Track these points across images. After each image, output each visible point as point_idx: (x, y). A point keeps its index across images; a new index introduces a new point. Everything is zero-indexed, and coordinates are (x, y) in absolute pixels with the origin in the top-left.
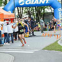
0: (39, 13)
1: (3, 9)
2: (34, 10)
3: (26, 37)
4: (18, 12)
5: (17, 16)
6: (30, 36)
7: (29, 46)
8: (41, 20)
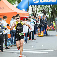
0: (54, 11)
1: (16, 7)
2: (49, 8)
3: (40, 37)
4: (33, 10)
5: (31, 15)
6: (44, 36)
7: (43, 46)
8: (56, 18)
